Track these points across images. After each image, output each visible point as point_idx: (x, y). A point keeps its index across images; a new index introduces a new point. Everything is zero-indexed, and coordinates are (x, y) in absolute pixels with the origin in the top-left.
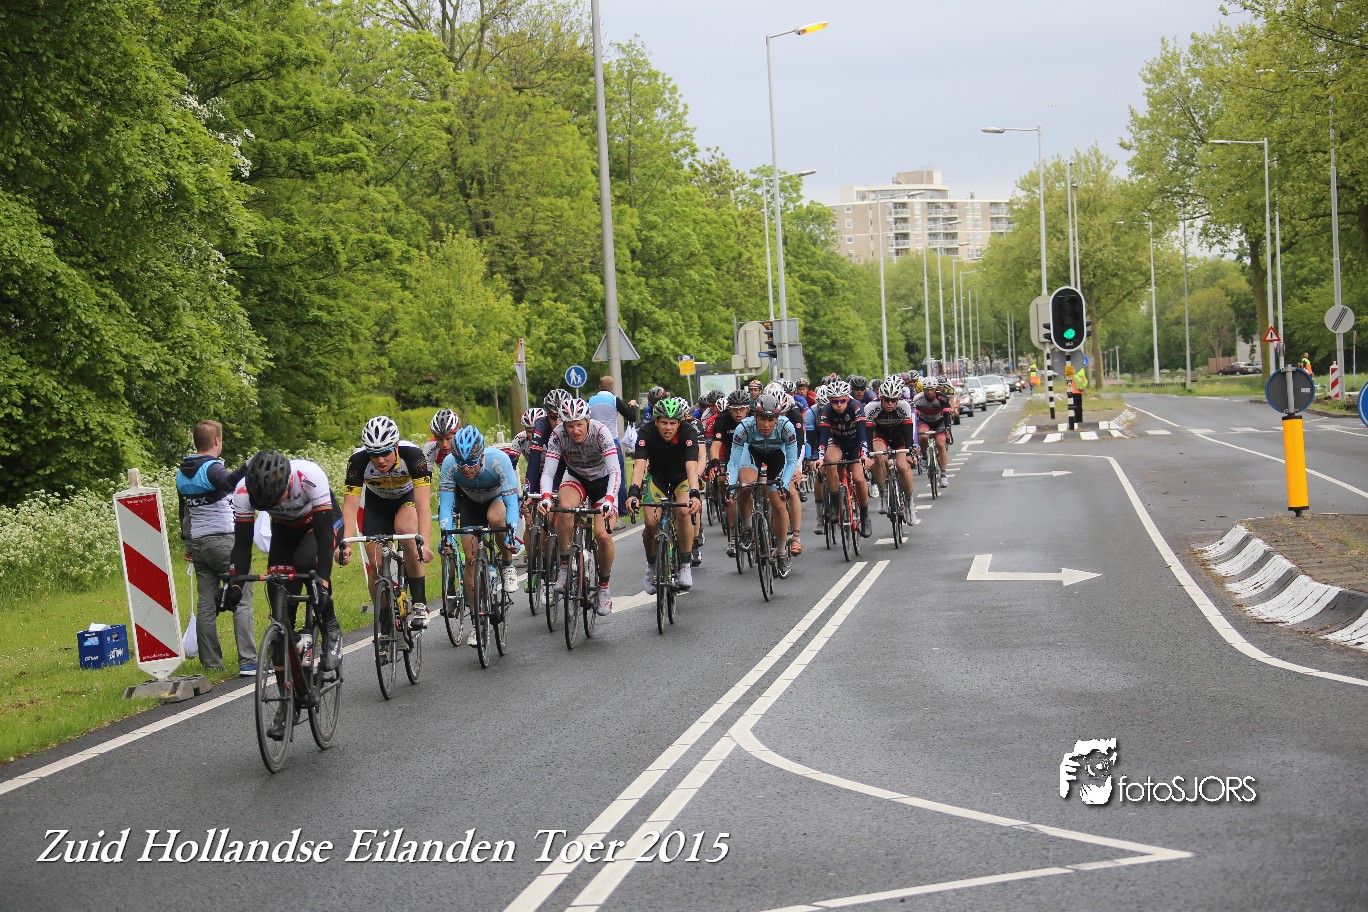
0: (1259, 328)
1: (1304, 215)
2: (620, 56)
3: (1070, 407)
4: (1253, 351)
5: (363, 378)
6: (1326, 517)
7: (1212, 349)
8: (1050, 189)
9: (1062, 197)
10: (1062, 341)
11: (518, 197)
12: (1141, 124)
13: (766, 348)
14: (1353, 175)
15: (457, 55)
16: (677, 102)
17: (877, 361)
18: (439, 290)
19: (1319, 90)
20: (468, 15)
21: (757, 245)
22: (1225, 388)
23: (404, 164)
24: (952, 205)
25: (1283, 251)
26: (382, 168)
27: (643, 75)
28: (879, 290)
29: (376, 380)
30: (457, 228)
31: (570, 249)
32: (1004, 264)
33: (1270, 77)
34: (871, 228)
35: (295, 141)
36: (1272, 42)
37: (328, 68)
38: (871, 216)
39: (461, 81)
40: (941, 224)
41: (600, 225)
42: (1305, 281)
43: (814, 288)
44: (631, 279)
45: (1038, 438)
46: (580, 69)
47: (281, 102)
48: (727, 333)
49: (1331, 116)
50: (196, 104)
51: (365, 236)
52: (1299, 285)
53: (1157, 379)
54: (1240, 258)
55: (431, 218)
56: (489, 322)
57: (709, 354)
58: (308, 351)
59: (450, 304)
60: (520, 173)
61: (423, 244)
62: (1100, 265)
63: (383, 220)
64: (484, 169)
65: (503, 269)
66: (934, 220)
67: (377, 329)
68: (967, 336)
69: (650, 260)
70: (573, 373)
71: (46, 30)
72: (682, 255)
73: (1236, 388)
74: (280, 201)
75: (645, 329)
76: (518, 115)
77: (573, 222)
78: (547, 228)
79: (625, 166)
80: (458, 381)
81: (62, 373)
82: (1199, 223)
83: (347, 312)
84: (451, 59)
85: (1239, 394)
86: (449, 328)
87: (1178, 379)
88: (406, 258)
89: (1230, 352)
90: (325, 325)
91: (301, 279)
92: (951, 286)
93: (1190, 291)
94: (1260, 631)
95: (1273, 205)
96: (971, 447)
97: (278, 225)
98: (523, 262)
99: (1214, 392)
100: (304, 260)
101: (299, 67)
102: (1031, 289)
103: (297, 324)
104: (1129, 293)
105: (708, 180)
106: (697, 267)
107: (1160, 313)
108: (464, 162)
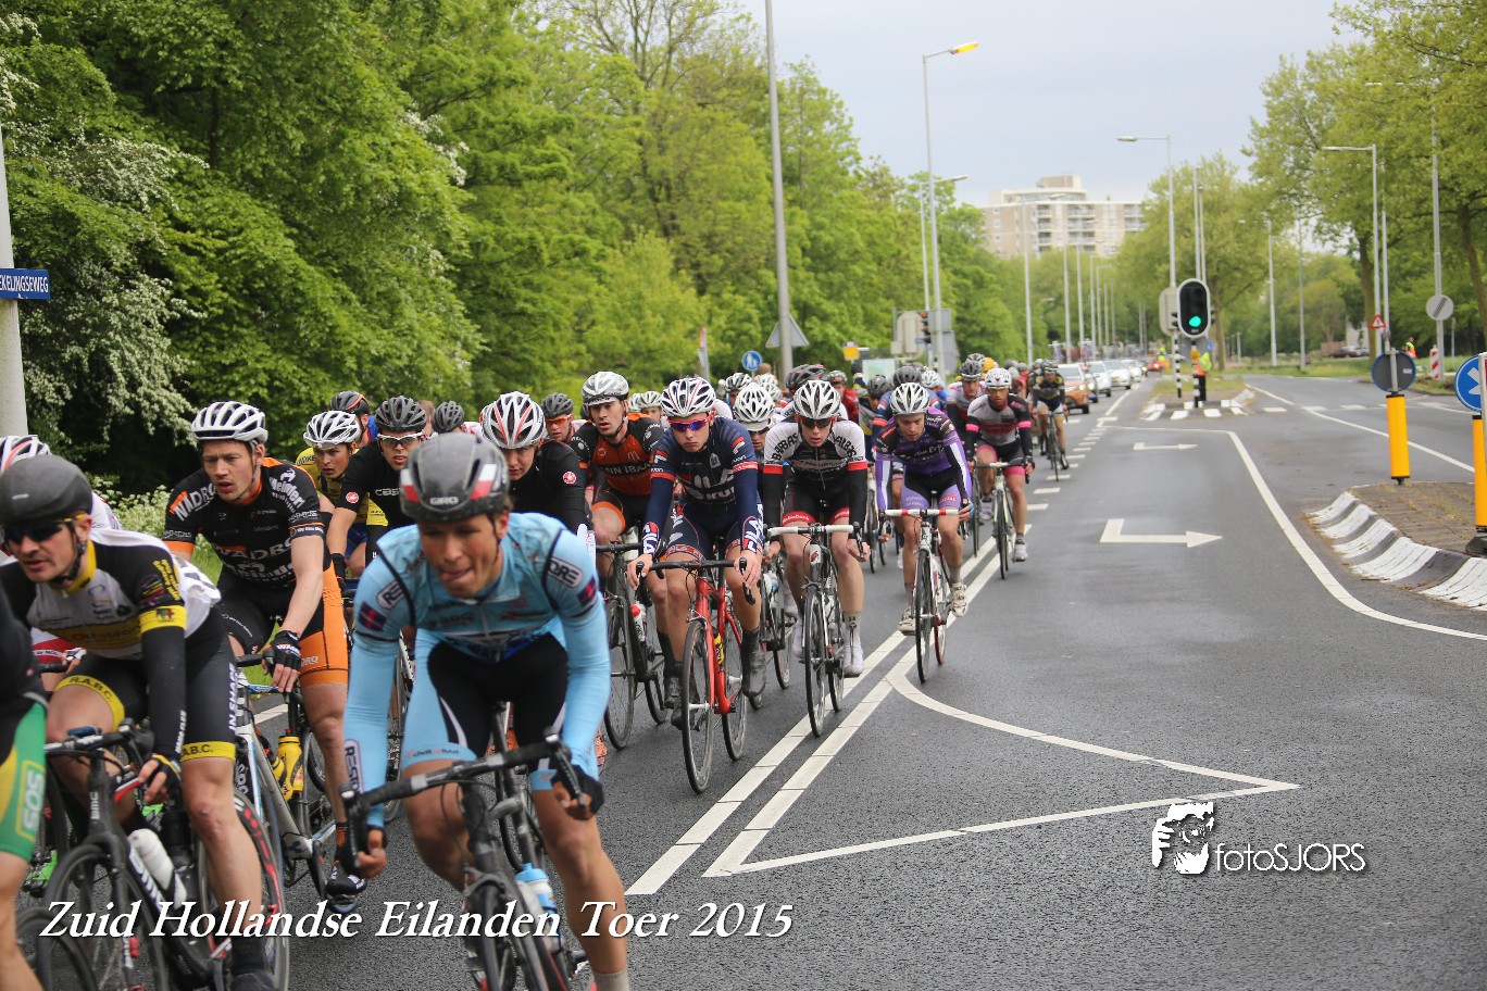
0: (1367, 316)
1: (1408, 214)
2: (792, 74)
3: (1196, 387)
4: (1361, 337)
5: (564, 362)
6: (1425, 486)
7: (1324, 335)
8: (1178, 191)
9: (1190, 199)
10: (1188, 328)
11: (701, 201)
12: (1260, 133)
13: (922, 336)
14: (1453, 177)
15: (648, 75)
16: (843, 116)
17: (1022, 346)
18: (631, 284)
19: (1422, 101)
20: (658, 39)
21: (914, 243)
22: (1337, 370)
23: (601, 172)
24: (1090, 207)
25: (1389, 246)
26: (581, 177)
27: (812, 91)
28: (1024, 283)
29: (574, 364)
30: (647, 229)
31: (747, 247)
32: (1137, 258)
33: (1378, 90)
34: (1017, 228)
35: (505, 151)
36: (1380, 58)
37: (534, 87)
38: (1016, 215)
39: (651, 97)
40: (1080, 224)
41: (774, 226)
42: (1409, 273)
43: (965, 281)
44: (802, 274)
45: (1166, 415)
46: (757, 86)
47: (492, 118)
48: (887, 322)
49: (1433, 124)
50: (418, 121)
51: (566, 236)
52: (1403, 277)
53: (1275, 361)
54: (1350, 253)
55: (624, 220)
56: (676, 313)
57: (871, 341)
58: (515, 339)
59: (640, 297)
60: (704, 180)
61: (617, 243)
62: (1224, 260)
63: (582, 223)
64: (671, 176)
65: (688, 265)
66: (1074, 220)
67: (576, 319)
68: (1103, 324)
69: (819, 257)
70: (750, 359)
71: (289, 57)
72: (847, 252)
73: (1345, 370)
74: (491, 206)
75: (814, 319)
76: (701, 128)
77: (750, 223)
78: (727, 228)
79: (797, 173)
80: (648, 365)
81: (302, 358)
82: (1313, 222)
83: (549, 304)
84: (642, 78)
85: (1348, 375)
86: (640, 318)
87: (1294, 362)
88: (601, 256)
89: (1341, 337)
90: (530, 316)
91: (509, 275)
92: (1088, 279)
93: (1305, 283)
94: (1364, 587)
95: (1380, 205)
96: (1106, 423)
97: (489, 226)
98: (706, 259)
99: (1326, 374)
100: (512, 258)
101: (508, 87)
102: (1161, 281)
103: (506, 315)
104: (1250, 285)
105: (871, 185)
106: (861, 263)
107: (1278, 303)
108: (653, 170)
